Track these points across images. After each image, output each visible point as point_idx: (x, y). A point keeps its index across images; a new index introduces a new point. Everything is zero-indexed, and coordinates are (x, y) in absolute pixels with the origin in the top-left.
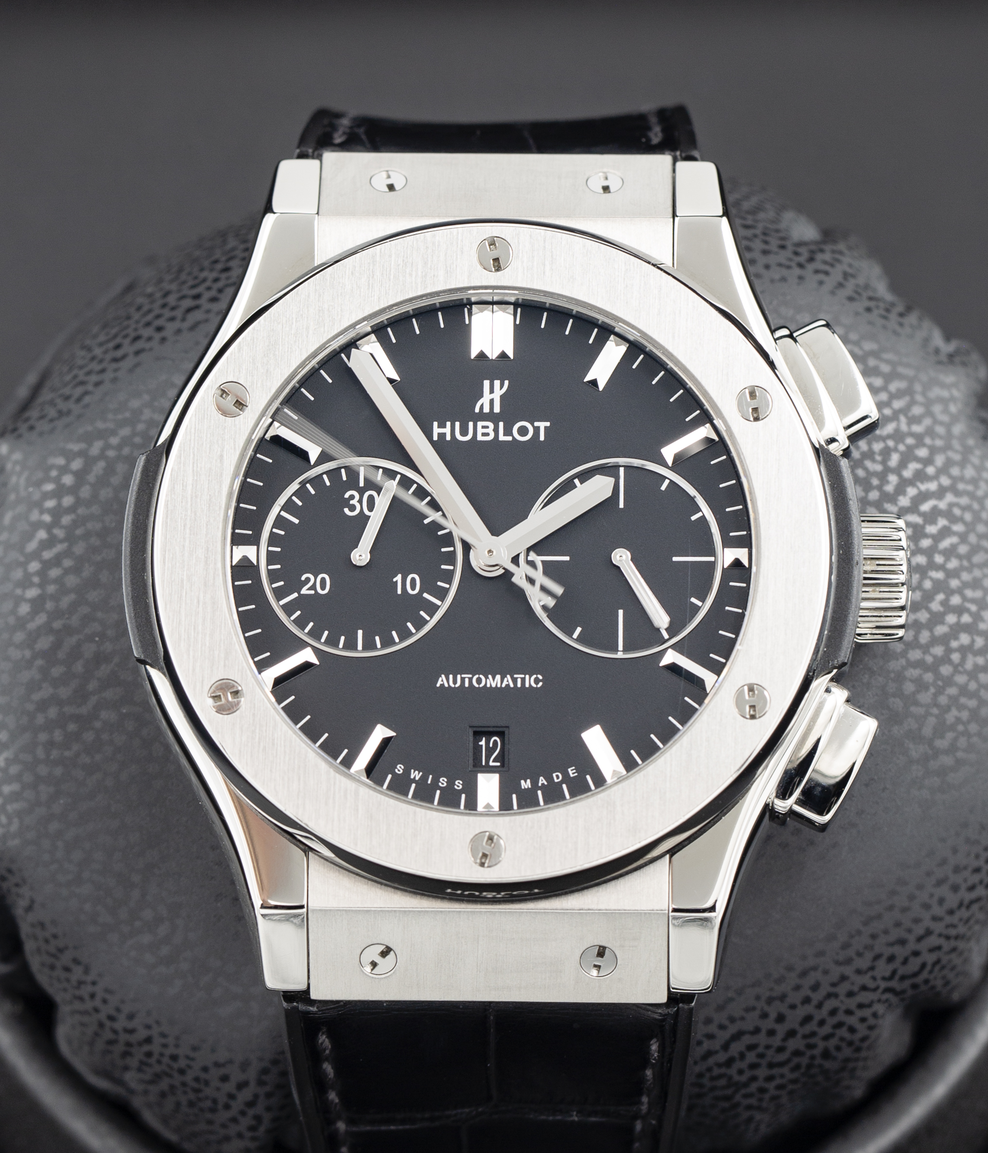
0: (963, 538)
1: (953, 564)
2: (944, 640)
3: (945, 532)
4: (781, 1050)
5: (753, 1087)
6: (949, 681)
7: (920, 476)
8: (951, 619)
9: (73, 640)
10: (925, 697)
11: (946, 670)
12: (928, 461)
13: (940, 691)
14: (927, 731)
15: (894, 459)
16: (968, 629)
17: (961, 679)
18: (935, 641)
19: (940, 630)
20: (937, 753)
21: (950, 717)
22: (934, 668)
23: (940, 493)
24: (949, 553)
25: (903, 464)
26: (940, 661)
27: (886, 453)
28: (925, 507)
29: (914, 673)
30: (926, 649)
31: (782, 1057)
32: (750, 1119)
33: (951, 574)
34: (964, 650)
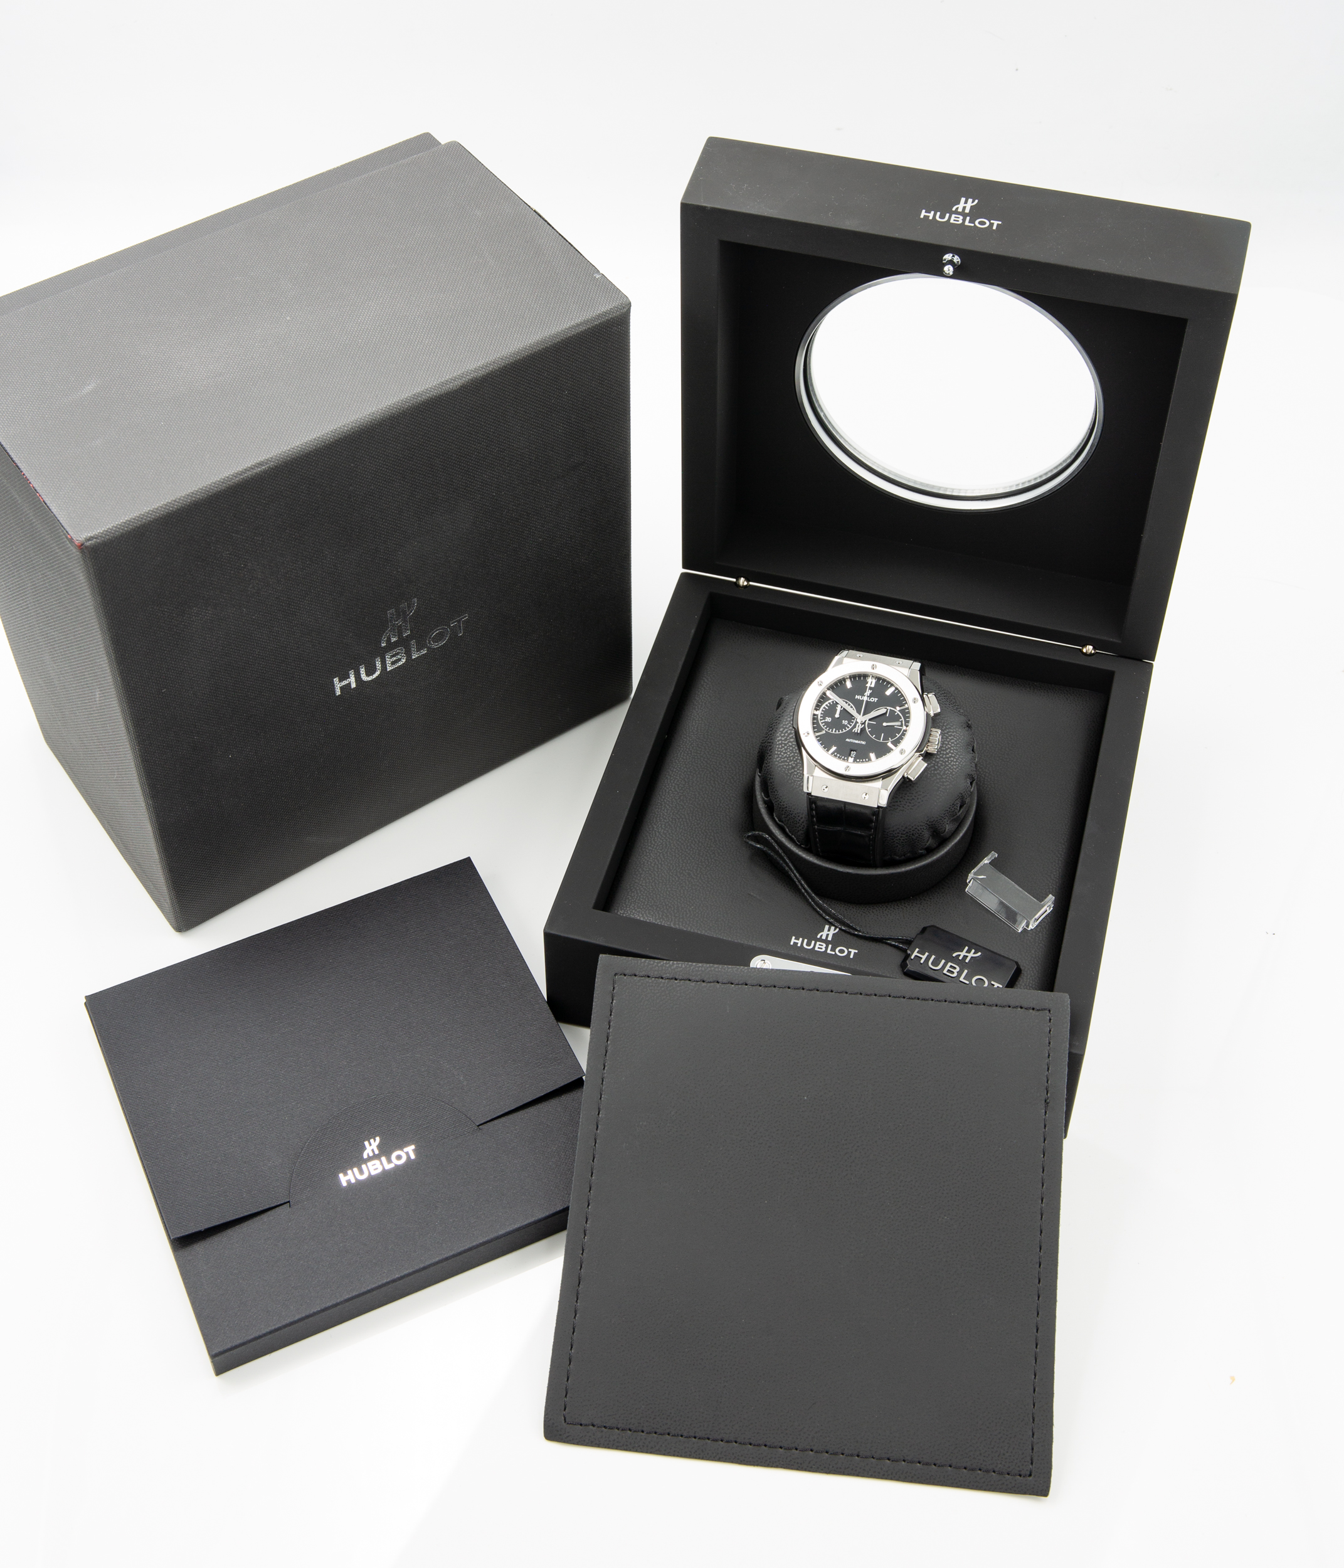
0: (956, 741)
1: (953, 745)
2: (948, 758)
3: (952, 739)
4: (904, 831)
5: (898, 838)
6: (947, 766)
7: (950, 728)
8: (950, 754)
9: (786, 730)
10: (942, 767)
11: (947, 763)
12: (952, 726)
13: (945, 767)
14: (941, 774)
15: (945, 724)
16: (953, 757)
17: (950, 766)
18: (946, 757)
19: (947, 756)
20: (942, 778)
21: (946, 772)
22: (945, 762)
23: (953, 732)
24: (952, 743)
25: (947, 725)
26: (946, 761)
27: (944, 723)
28: (949, 734)
29: (940, 762)
30: (944, 759)
31: (905, 832)
32: (897, 846)
33: (952, 746)
34: (952, 761)
